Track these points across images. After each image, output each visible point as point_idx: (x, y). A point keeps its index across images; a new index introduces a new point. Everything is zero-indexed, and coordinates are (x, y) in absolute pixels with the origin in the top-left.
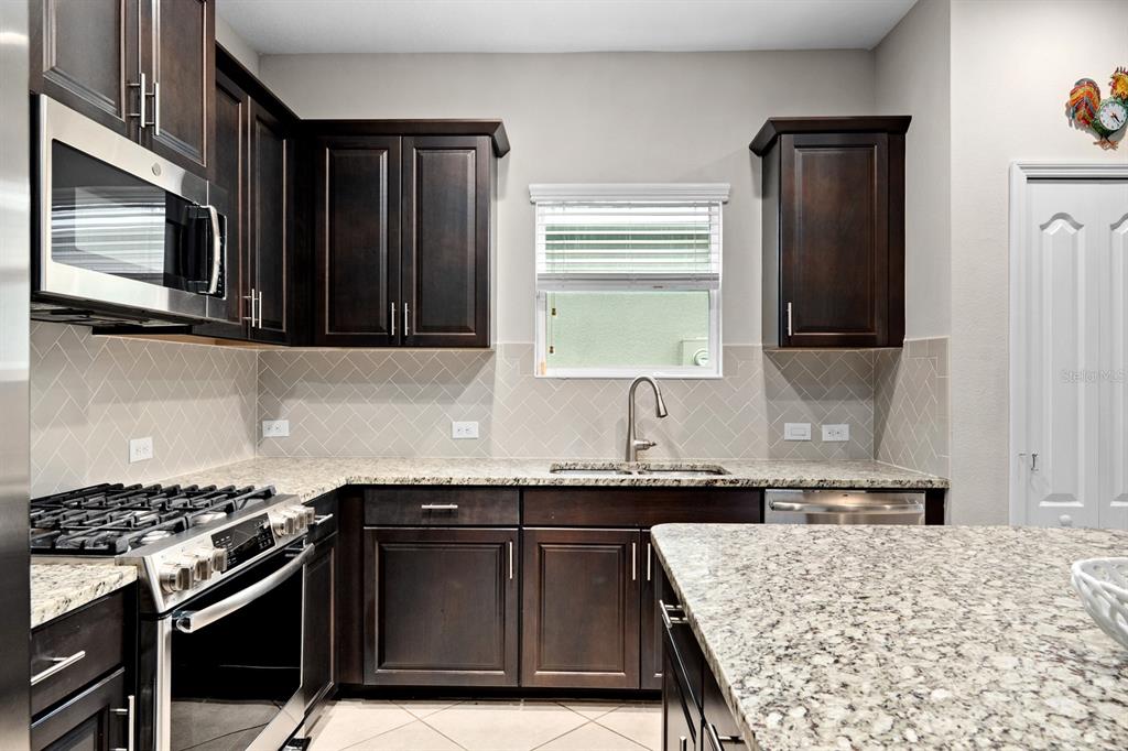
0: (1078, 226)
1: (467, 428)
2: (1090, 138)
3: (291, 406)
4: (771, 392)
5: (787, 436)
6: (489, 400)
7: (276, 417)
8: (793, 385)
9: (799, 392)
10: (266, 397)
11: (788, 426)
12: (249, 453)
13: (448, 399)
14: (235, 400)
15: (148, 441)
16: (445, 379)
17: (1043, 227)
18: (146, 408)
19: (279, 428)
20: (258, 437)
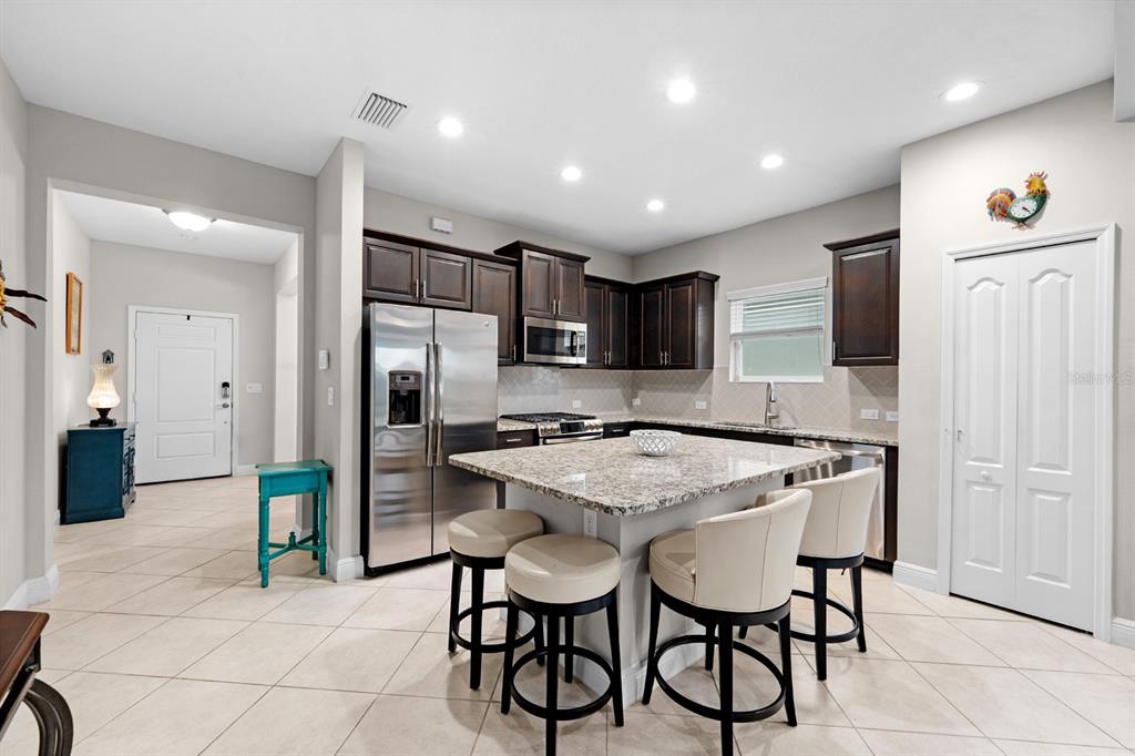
0: (1001, 284)
1: (702, 405)
2: (1011, 224)
3: (641, 393)
4: (853, 392)
5: (863, 417)
6: (710, 393)
7: (636, 397)
8: (868, 387)
9: (872, 391)
10: (633, 390)
11: (863, 411)
12: (626, 410)
13: (694, 392)
14: (619, 391)
15: (580, 402)
16: (693, 383)
17: (970, 288)
18: (579, 391)
19: (637, 402)
20: (630, 406)
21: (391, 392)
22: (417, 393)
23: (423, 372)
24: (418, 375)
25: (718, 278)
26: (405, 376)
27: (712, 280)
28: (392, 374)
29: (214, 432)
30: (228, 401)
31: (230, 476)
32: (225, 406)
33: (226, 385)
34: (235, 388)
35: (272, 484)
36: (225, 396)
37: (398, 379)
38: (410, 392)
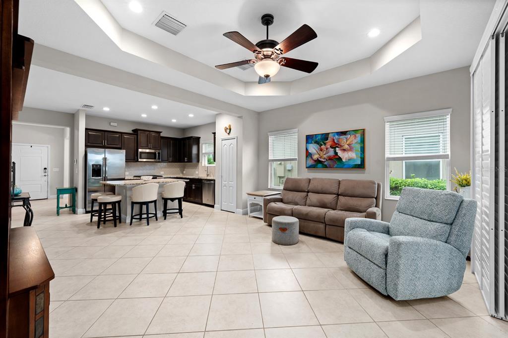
0: (227, 146)
1: (197, 172)
3: (185, 169)
6: (199, 169)
12: (181, 175)
13: (196, 169)
14: (179, 169)
15: (163, 172)
16: (195, 166)
17: (223, 146)
18: (163, 169)
19: (184, 172)
20: (182, 173)
21: (93, 169)
22: (100, 170)
23: (102, 165)
24: (100, 165)
25: (200, 138)
26: (96, 165)
27: (199, 138)
28: (92, 165)
29: (41, 184)
30: (46, 174)
31: (47, 199)
32: (45, 176)
33: (45, 169)
34: (49, 170)
35: (61, 191)
36: (45, 172)
37: (95, 166)
38: (98, 169)
